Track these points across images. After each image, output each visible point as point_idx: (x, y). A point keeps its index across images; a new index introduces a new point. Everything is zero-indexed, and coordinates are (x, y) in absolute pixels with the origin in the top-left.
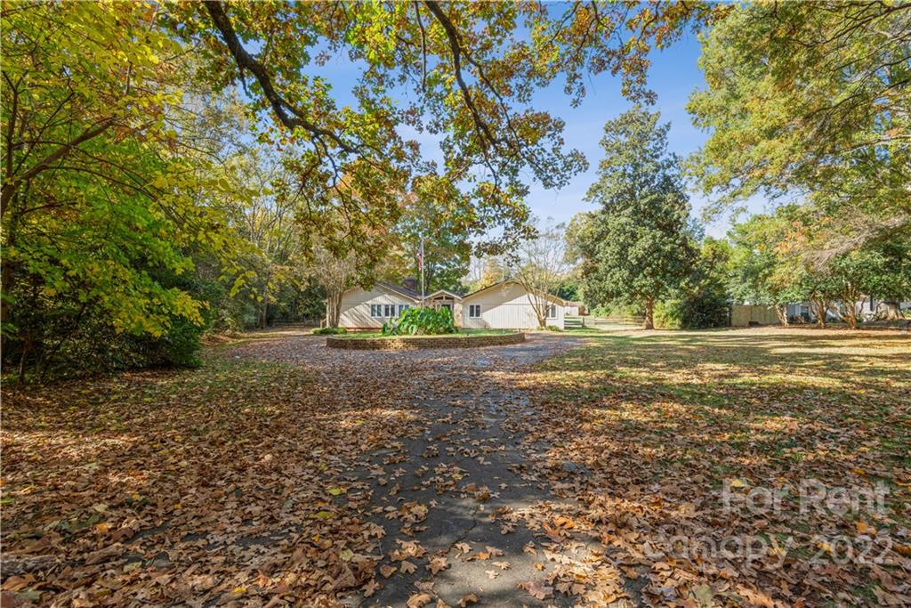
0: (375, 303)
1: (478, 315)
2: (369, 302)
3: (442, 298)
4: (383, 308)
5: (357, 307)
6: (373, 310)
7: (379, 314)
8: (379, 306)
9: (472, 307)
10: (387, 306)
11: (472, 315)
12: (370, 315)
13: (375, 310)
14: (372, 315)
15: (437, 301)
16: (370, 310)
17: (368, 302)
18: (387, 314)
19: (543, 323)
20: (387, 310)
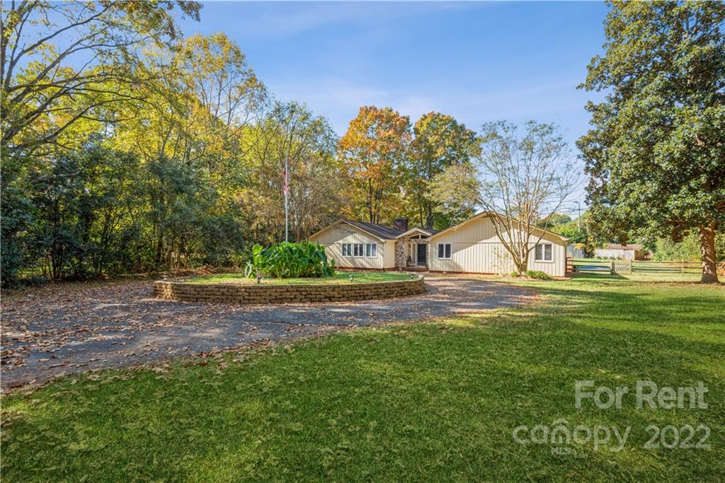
0: (346, 242)
1: (448, 255)
2: (341, 242)
3: (417, 237)
4: (352, 248)
5: (331, 247)
6: (344, 249)
7: (349, 254)
8: (349, 245)
9: (441, 246)
10: (356, 245)
11: (441, 255)
12: (341, 255)
13: (346, 249)
14: (344, 254)
15: (413, 240)
16: (341, 248)
17: (339, 242)
18: (356, 254)
19: (522, 267)
20: (356, 249)
